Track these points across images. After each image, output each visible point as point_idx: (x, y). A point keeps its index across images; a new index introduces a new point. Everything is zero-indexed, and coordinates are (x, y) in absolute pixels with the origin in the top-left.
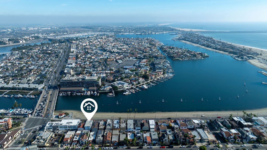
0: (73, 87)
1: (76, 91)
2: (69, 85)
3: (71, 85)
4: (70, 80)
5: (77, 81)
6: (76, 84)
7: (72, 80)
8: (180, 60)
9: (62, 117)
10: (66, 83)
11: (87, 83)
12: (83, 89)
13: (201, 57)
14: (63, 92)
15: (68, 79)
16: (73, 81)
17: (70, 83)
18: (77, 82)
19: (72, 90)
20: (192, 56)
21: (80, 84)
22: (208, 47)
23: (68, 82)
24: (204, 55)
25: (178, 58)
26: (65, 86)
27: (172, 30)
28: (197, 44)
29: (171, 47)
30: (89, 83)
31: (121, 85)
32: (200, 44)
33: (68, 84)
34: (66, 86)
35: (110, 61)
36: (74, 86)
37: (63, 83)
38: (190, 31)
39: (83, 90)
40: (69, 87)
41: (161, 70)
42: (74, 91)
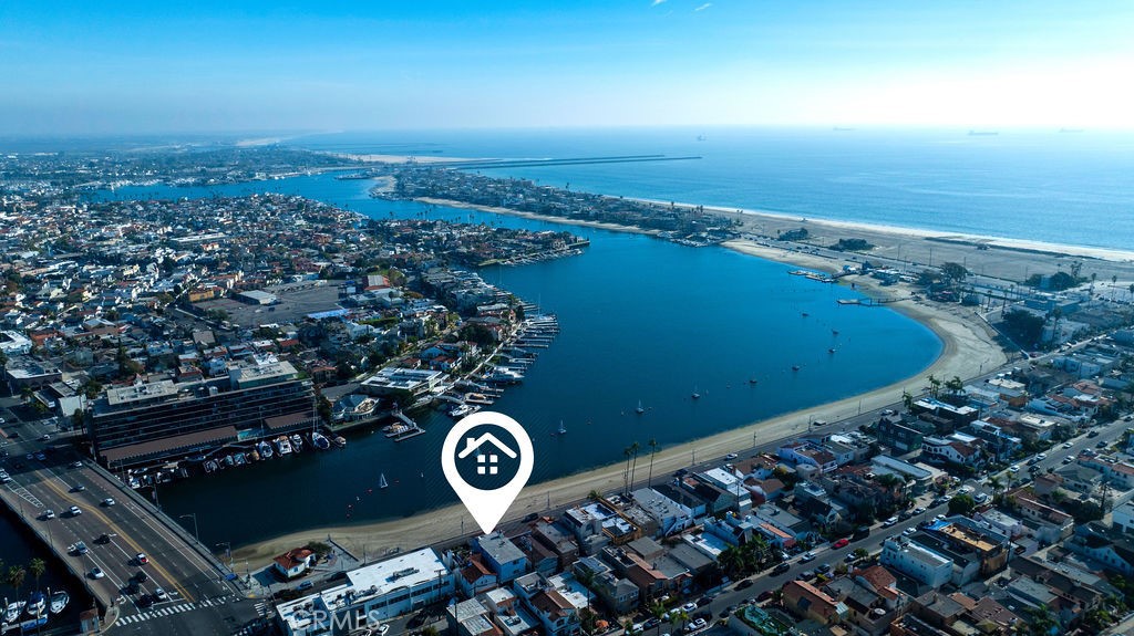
0: (172, 434)
1: (205, 452)
2: (146, 431)
3: (163, 427)
4: (155, 400)
5: (189, 398)
6: (186, 417)
7: (162, 399)
8: (508, 266)
9: (301, 568)
10: (129, 419)
11: (250, 398)
12: (241, 436)
13: (567, 247)
14: (133, 468)
15: (140, 397)
16: (171, 401)
17: (154, 416)
18: (193, 402)
19: (180, 450)
20: (540, 246)
21: (211, 412)
22: (547, 211)
23: (142, 411)
24: (576, 240)
25: (493, 261)
26: (122, 436)
27: (332, 161)
28: (497, 205)
29: (419, 223)
30: (257, 397)
31: (416, 383)
32: (508, 206)
33: (146, 424)
34: (132, 434)
35: (206, 300)
36: (176, 431)
37: (109, 424)
38: (408, 163)
39: (240, 440)
40: (147, 437)
41: (493, 304)
42: (191, 451)
